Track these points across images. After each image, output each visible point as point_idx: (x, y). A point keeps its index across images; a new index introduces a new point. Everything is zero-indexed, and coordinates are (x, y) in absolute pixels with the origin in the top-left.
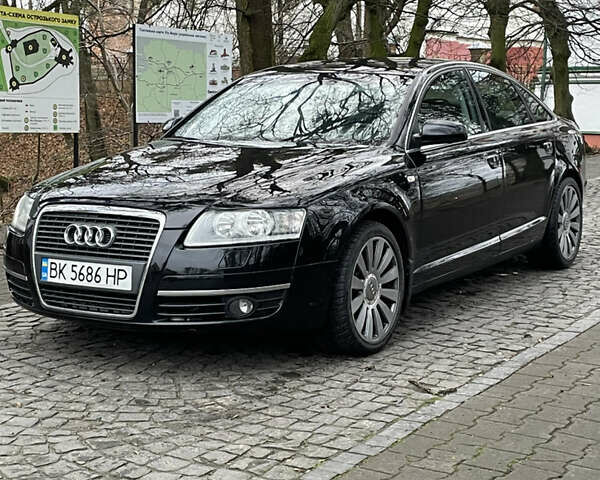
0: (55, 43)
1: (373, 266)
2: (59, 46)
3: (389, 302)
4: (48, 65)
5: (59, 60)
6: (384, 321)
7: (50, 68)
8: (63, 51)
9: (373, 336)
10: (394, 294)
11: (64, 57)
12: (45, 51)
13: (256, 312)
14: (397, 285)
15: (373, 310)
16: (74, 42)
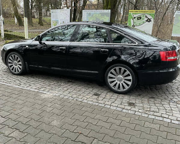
2: (148, 18)
5: (147, 21)
7: (144, 23)
8: (148, 19)
12: (143, 19)
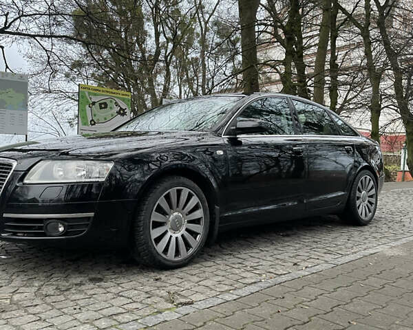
0: (117, 104)
1: (178, 206)
2: (119, 106)
3: (194, 234)
4: (112, 115)
5: (119, 113)
6: (188, 246)
7: (113, 117)
8: (121, 109)
9: (175, 256)
10: (199, 228)
11: (122, 112)
12: (111, 108)
13: (67, 232)
14: (202, 222)
15: (177, 238)
16: (128, 105)
